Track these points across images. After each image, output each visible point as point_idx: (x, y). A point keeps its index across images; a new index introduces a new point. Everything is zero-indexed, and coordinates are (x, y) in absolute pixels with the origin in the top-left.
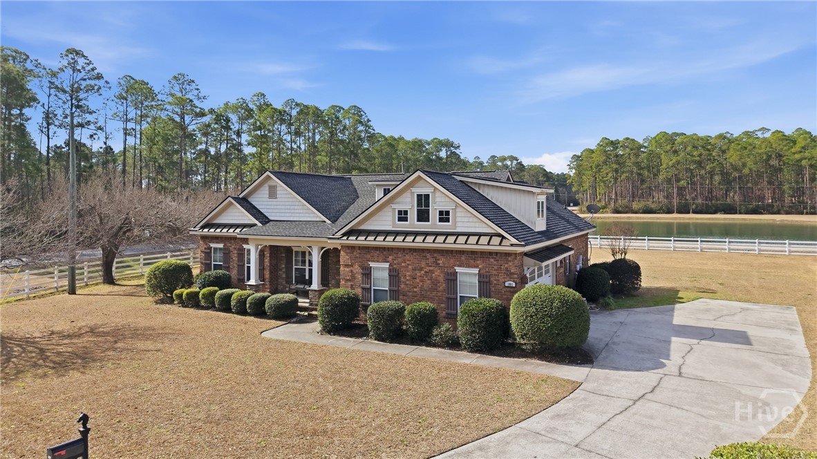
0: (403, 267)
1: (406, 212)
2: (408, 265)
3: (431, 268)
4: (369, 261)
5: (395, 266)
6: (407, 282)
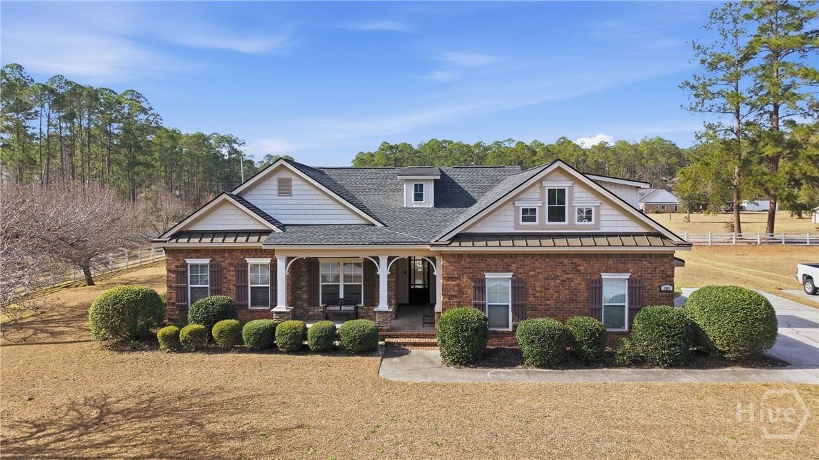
0: (531, 276)
1: (533, 211)
2: (538, 273)
3: (569, 276)
4: (484, 271)
5: (520, 276)
6: (537, 294)
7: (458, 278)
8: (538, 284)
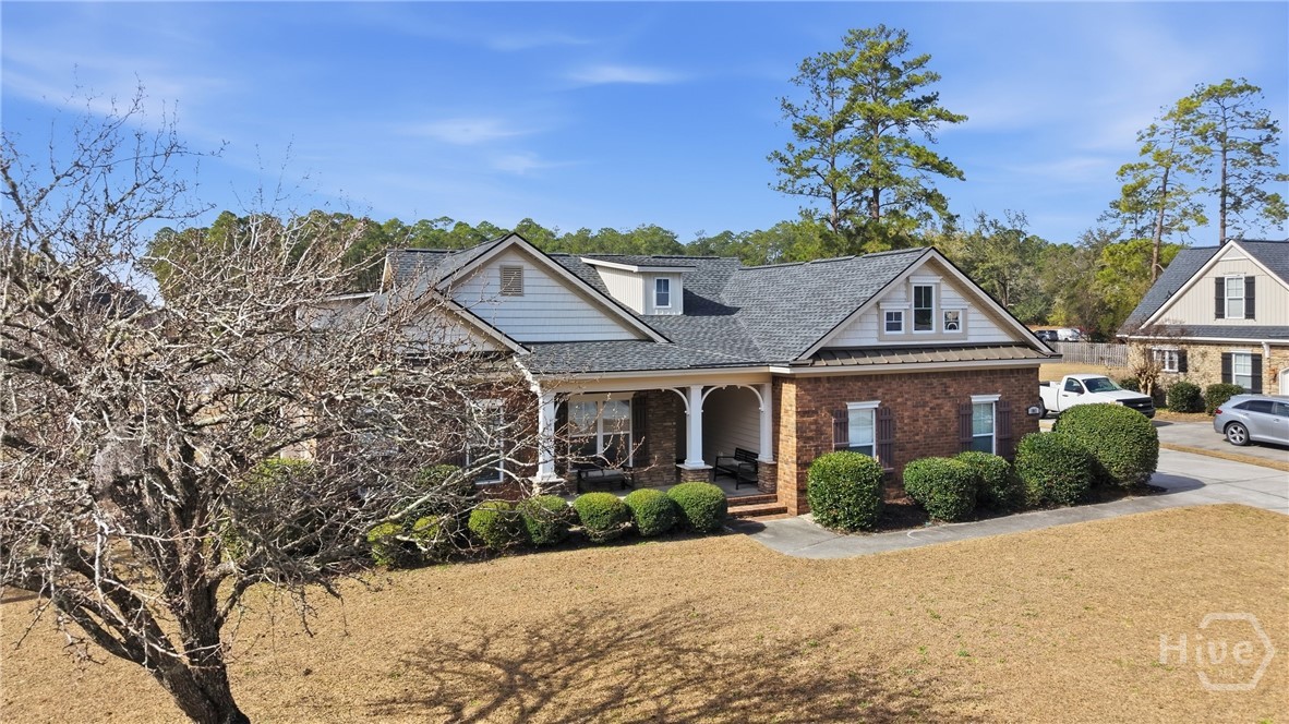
0: (900, 404)
1: (898, 315)
2: (907, 400)
3: (939, 401)
4: (845, 400)
5: (886, 405)
6: (906, 428)
7: (816, 412)
8: (907, 414)
